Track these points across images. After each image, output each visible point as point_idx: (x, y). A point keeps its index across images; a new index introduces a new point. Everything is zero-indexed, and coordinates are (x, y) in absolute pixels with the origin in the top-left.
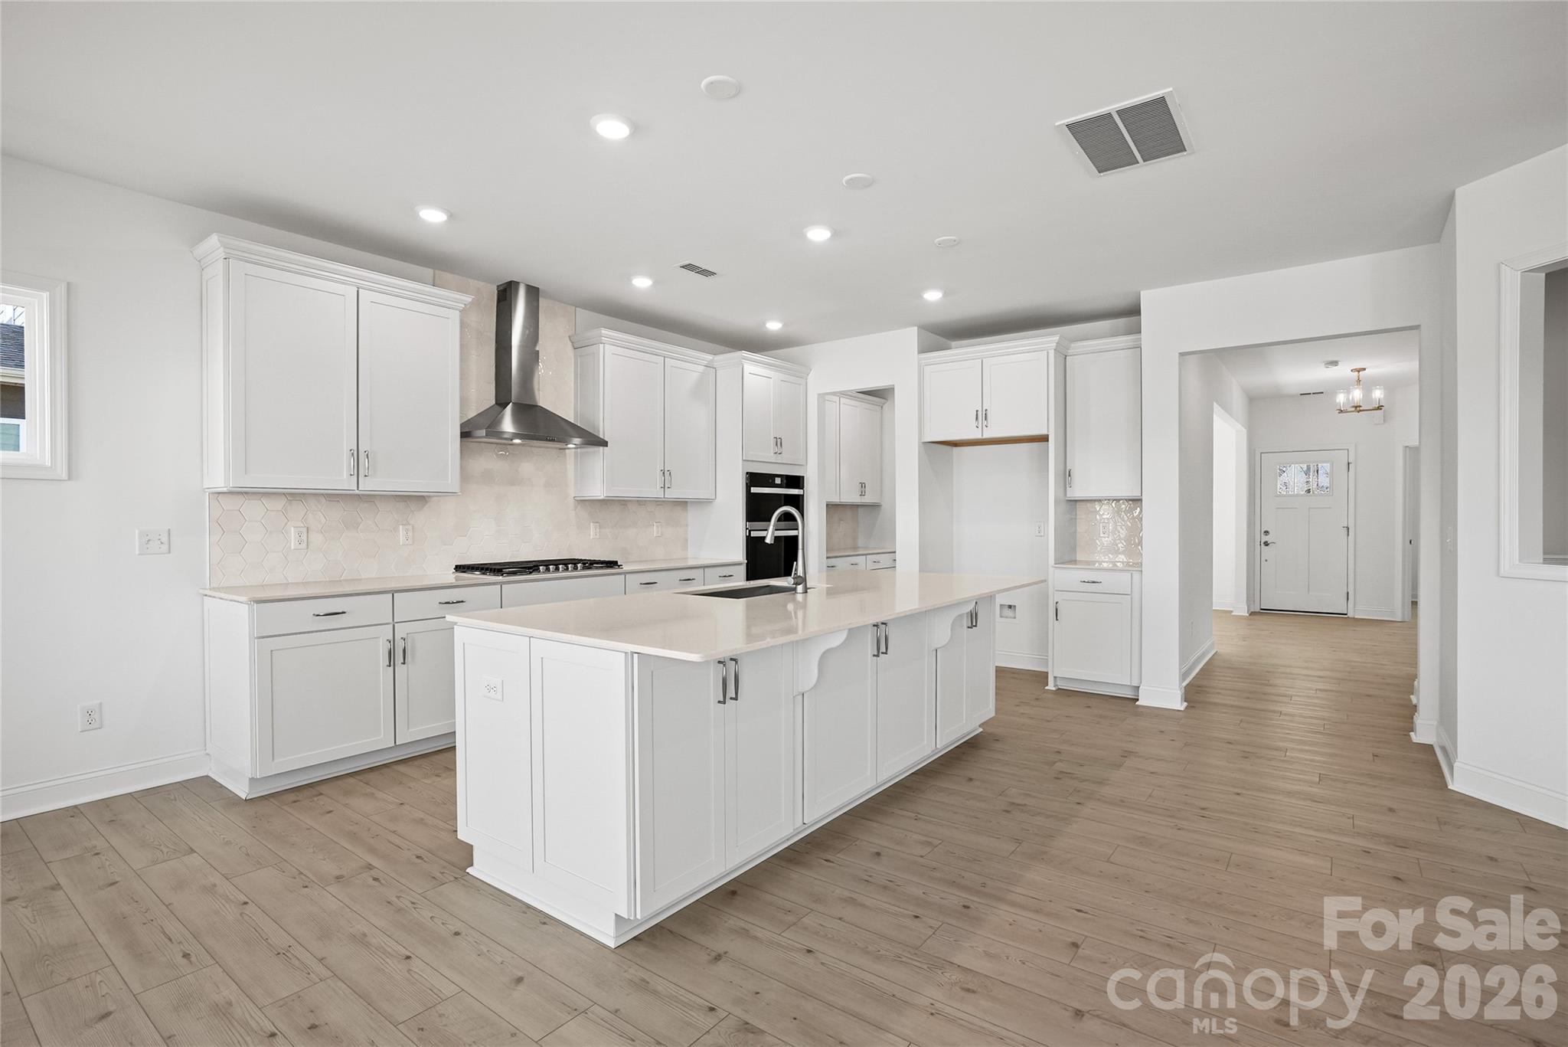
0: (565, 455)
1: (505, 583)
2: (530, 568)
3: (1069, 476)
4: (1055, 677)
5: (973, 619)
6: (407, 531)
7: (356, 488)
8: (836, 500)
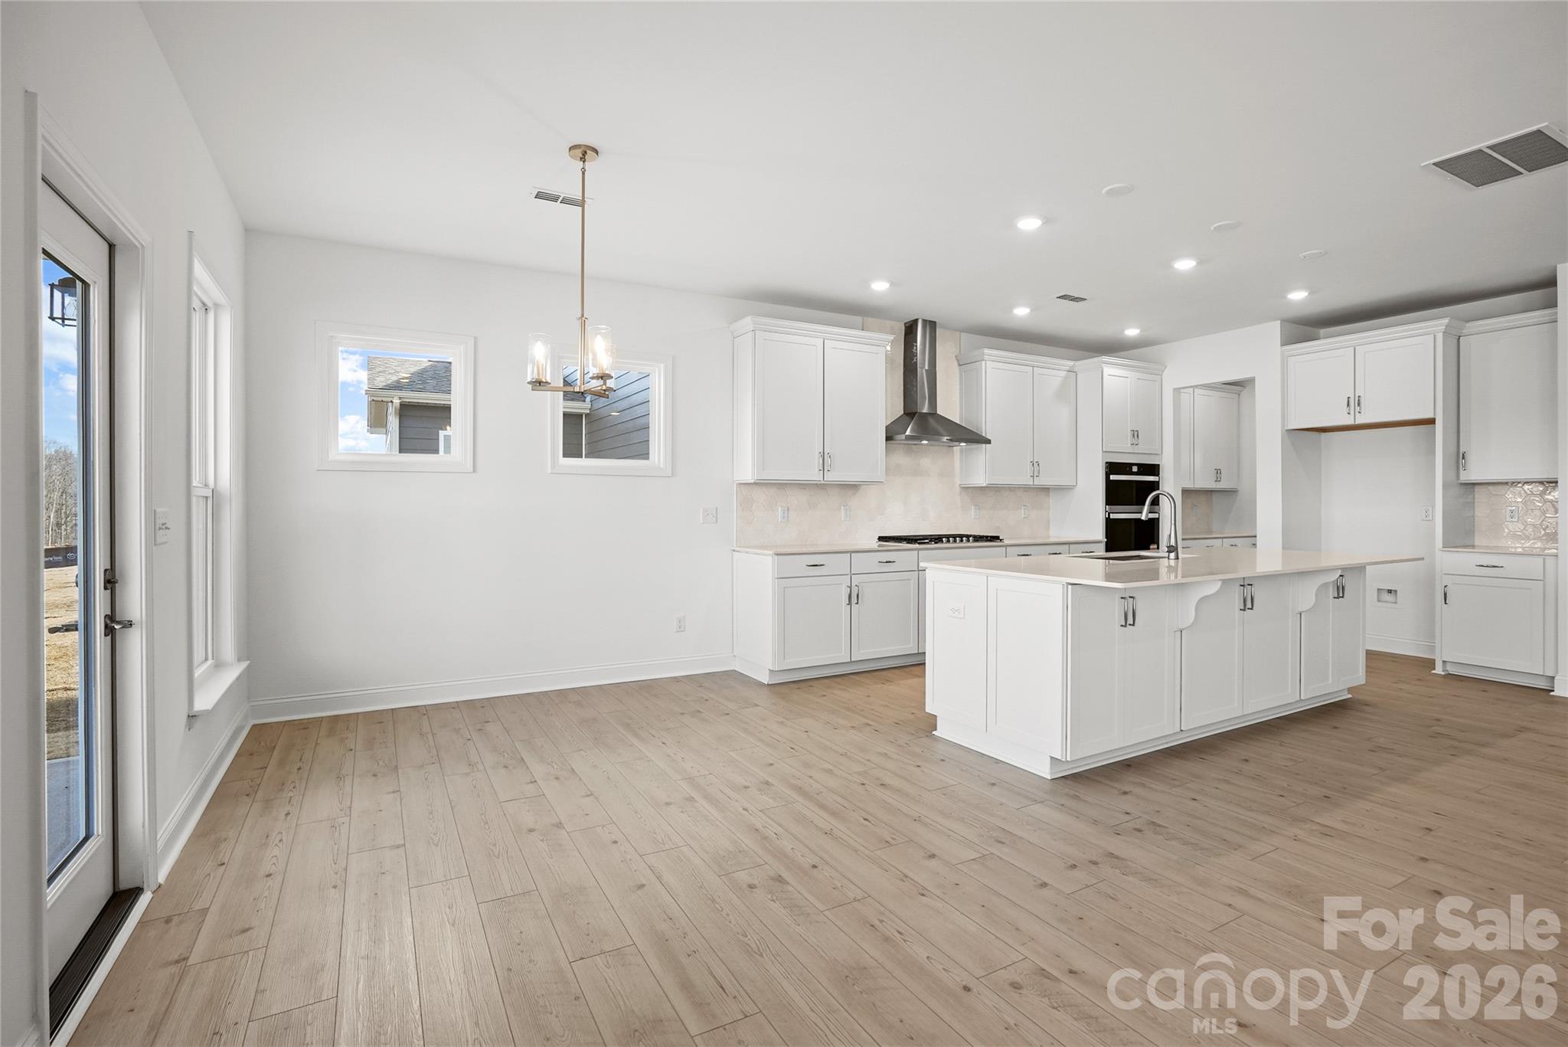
0: (953, 451)
1: (921, 549)
2: (937, 539)
3: (1463, 458)
4: (1444, 662)
5: (1340, 591)
6: (846, 509)
7: (822, 479)
8: (1189, 485)
